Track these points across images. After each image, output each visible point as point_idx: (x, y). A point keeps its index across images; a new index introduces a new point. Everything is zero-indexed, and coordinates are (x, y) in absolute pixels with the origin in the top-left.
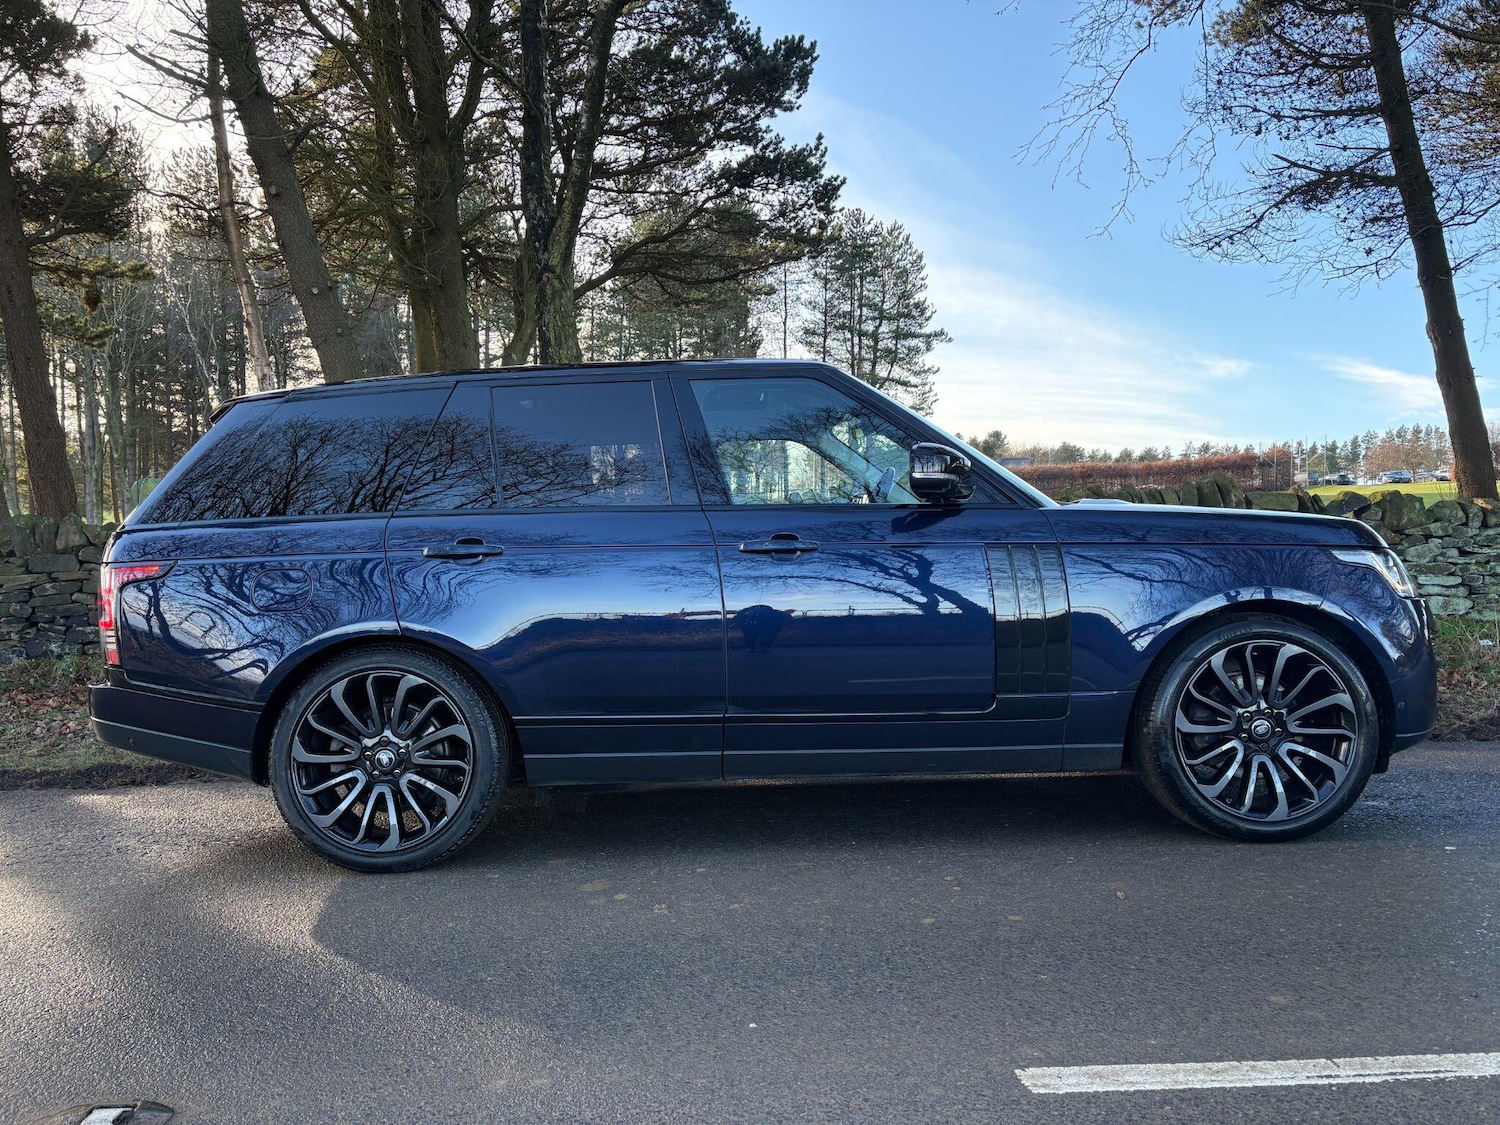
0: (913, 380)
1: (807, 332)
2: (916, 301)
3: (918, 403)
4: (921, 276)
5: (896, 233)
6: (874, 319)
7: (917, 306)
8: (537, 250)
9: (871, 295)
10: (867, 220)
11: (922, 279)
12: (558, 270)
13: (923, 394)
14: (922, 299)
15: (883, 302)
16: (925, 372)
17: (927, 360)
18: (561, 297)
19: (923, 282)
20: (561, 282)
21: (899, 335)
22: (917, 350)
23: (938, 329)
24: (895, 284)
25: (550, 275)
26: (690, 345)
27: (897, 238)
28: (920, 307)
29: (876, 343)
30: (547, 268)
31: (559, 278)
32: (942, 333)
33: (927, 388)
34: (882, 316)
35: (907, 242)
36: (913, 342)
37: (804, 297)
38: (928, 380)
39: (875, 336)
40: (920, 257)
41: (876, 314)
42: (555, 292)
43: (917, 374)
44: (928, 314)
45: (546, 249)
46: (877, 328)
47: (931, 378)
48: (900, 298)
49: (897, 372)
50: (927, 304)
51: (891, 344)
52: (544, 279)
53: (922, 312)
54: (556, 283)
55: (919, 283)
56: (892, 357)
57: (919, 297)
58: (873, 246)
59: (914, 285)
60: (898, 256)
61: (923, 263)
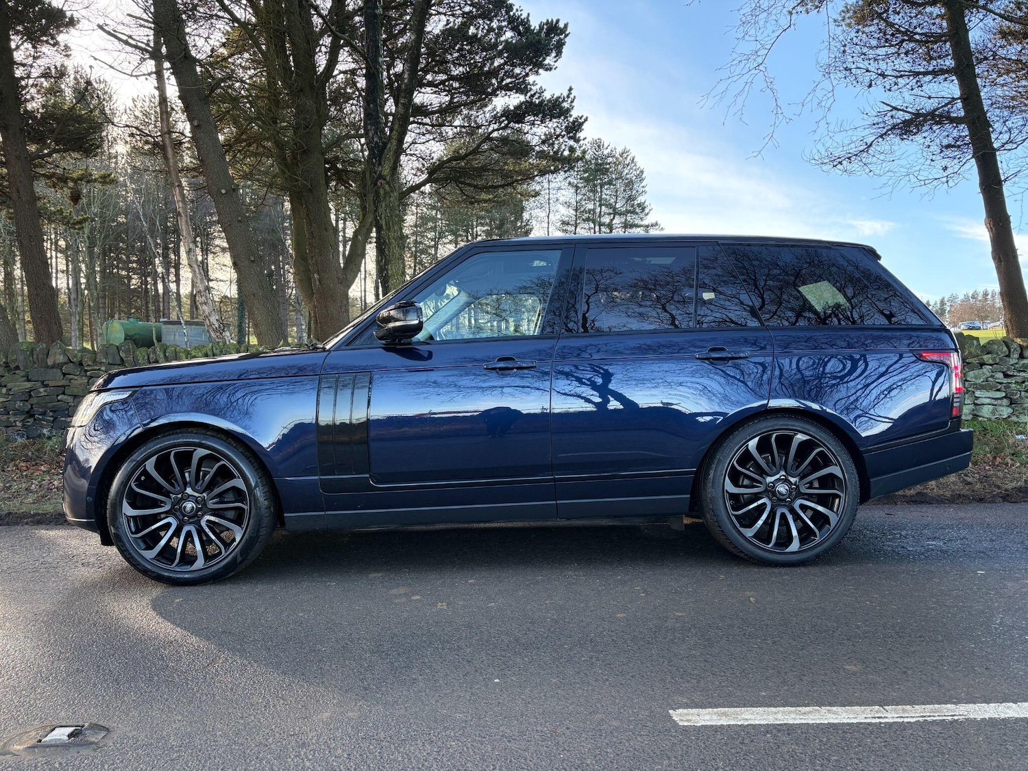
1: (564, 223)
2: (639, 202)
4: (642, 185)
5: (625, 155)
6: (610, 214)
7: (639, 205)
8: (374, 165)
9: (608, 197)
10: (605, 146)
11: (643, 187)
12: (388, 178)
14: (643, 201)
15: (616, 203)
18: (390, 197)
19: (644, 189)
20: (390, 186)
21: (627, 225)
23: (654, 222)
24: (625, 190)
25: (383, 182)
26: (483, 231)
27: (626, 158)
28: (642, 206)
29: (611, 230)
30: (381, 177)
31: (388, 183)
32: (657, 224)
35: (633, 161)
37: (562, 199)
39: (610, 226)
40: (642, 172)
41: (611, 211)
42: (386, 193)
44: (647, 211)
45: (380, 164)
46: (612, 220)
48: (628, 200)
50: (646, 204)
52: (379, 184)
53: (643, 209)
54: (387, 187)
55: (641, 190)
57: (640, 199)
58: (609, 164)
59: (637, 191)
60: (626, 171)
61: (643, 176)
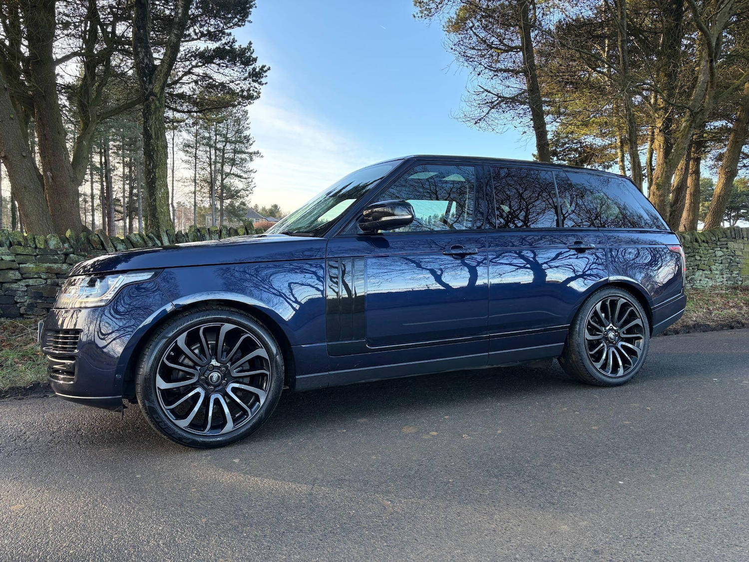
0: (245, 176)
2: (245, 135)
3: (245, 187)
4: (247, 122)
6: (223, 141)
7: (245, 137)
9: (221, 129)
11: (248, 124)
13: (248, 183)
14: (248, 134)
15: (227, 133)
16: (249, 171)
17: (250, 165)
19: (248, 126)
21: (235, 152)
22: (245, 160)
23: (256, 151)
24: (234, 125)
28: (247, 138)
29: (224, 154)
32: (258, 152)
33: (250, 180)
34: (227, 141)
36: (244, 156)
38: (251, 176)
39: (223, 151)
41: (224, 139)
43: (246, 172)
44: (251, 142)
46: (224, 146)
47: (253, 175)
48: (236, 133)
49: (235, 170)
50: (250, 137)
51: (231, 155)
53: (248, 141)
55: (246, 126)
56: (233, 162)
57: (246, 133)
59: (243, 127)
61: (248, 116)
